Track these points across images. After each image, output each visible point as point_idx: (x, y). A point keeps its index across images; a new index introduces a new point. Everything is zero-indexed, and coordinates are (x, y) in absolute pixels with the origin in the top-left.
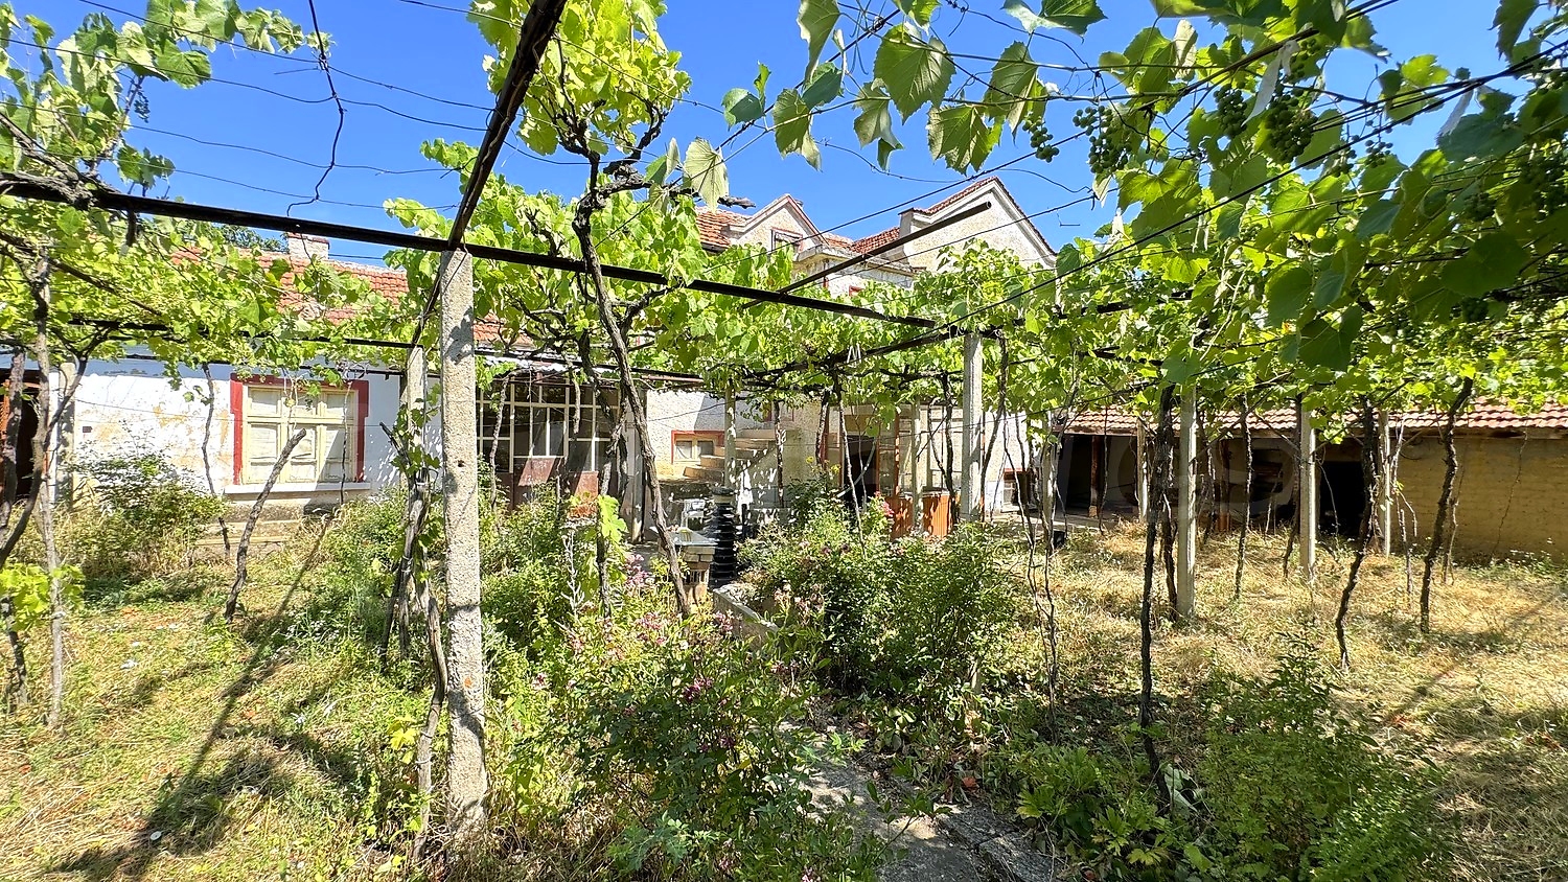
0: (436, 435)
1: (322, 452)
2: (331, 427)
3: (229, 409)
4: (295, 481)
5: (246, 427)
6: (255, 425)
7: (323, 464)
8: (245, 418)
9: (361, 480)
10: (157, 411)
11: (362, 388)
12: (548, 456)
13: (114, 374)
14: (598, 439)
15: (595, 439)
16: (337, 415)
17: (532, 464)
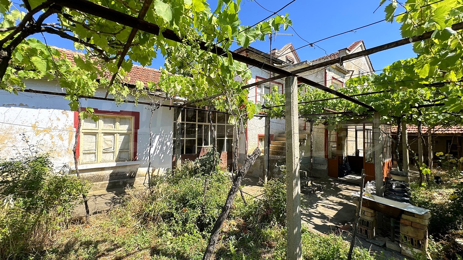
0: (167, 138)
1: (117, 147)
2: (121, 134)
3: (73, 126)
4: (104, 161)
5: (81, 135)
6: (86, 134)
7: (117, 153)
8: (81, 130)
9: (136, 160)
10: (34, 127)
11: (136, 115)
12: (209, 146)
13: (9, 106)
14: (227, 138)
15: (226, 138)
16: (124, 128)
17: (203, 150)
